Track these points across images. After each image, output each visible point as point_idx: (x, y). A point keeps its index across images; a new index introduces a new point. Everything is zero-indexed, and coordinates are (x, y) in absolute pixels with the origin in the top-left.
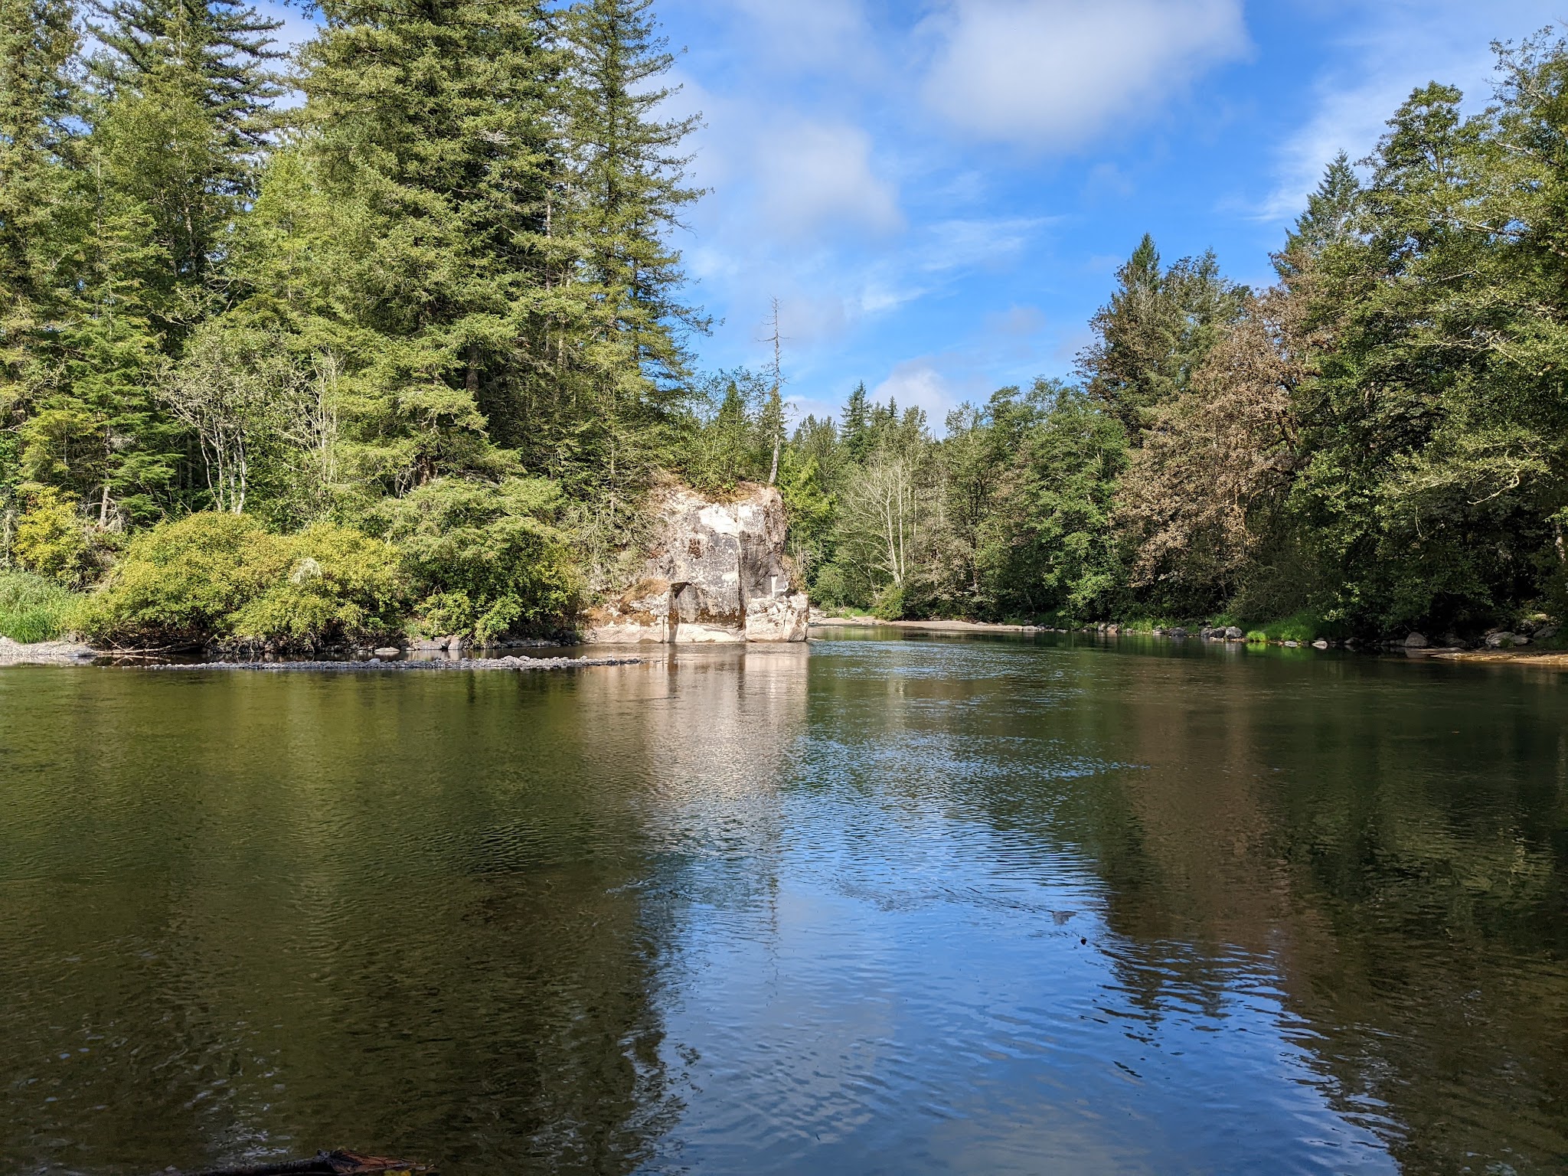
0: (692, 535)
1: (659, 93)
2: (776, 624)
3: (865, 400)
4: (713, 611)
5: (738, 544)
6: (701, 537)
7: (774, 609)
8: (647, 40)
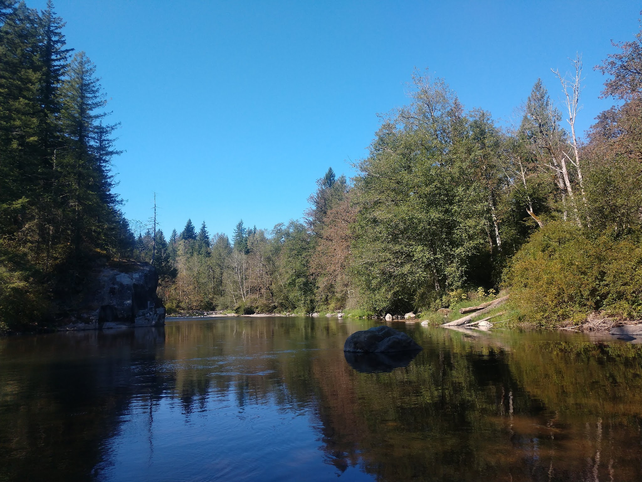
0: (112, 286)
1: (102, 114)
2: (149, 321)
3: (243, 226)
4: (120, 316)
5: (133, 289)
6: (116, 286)
7: (148, 314)
8: (97, 94)
